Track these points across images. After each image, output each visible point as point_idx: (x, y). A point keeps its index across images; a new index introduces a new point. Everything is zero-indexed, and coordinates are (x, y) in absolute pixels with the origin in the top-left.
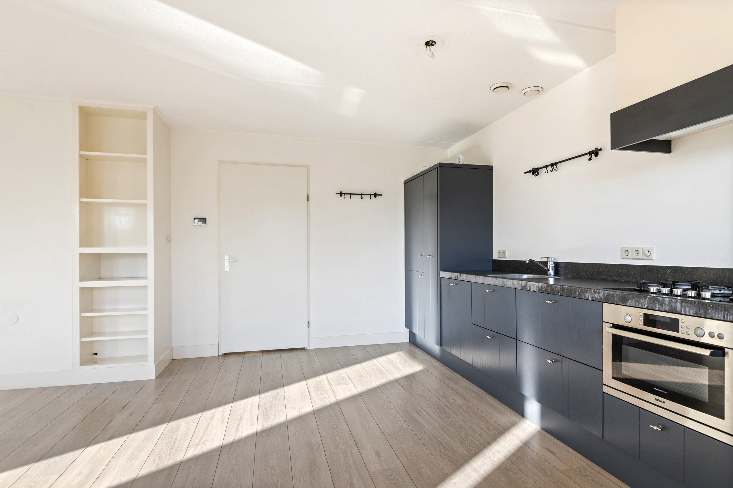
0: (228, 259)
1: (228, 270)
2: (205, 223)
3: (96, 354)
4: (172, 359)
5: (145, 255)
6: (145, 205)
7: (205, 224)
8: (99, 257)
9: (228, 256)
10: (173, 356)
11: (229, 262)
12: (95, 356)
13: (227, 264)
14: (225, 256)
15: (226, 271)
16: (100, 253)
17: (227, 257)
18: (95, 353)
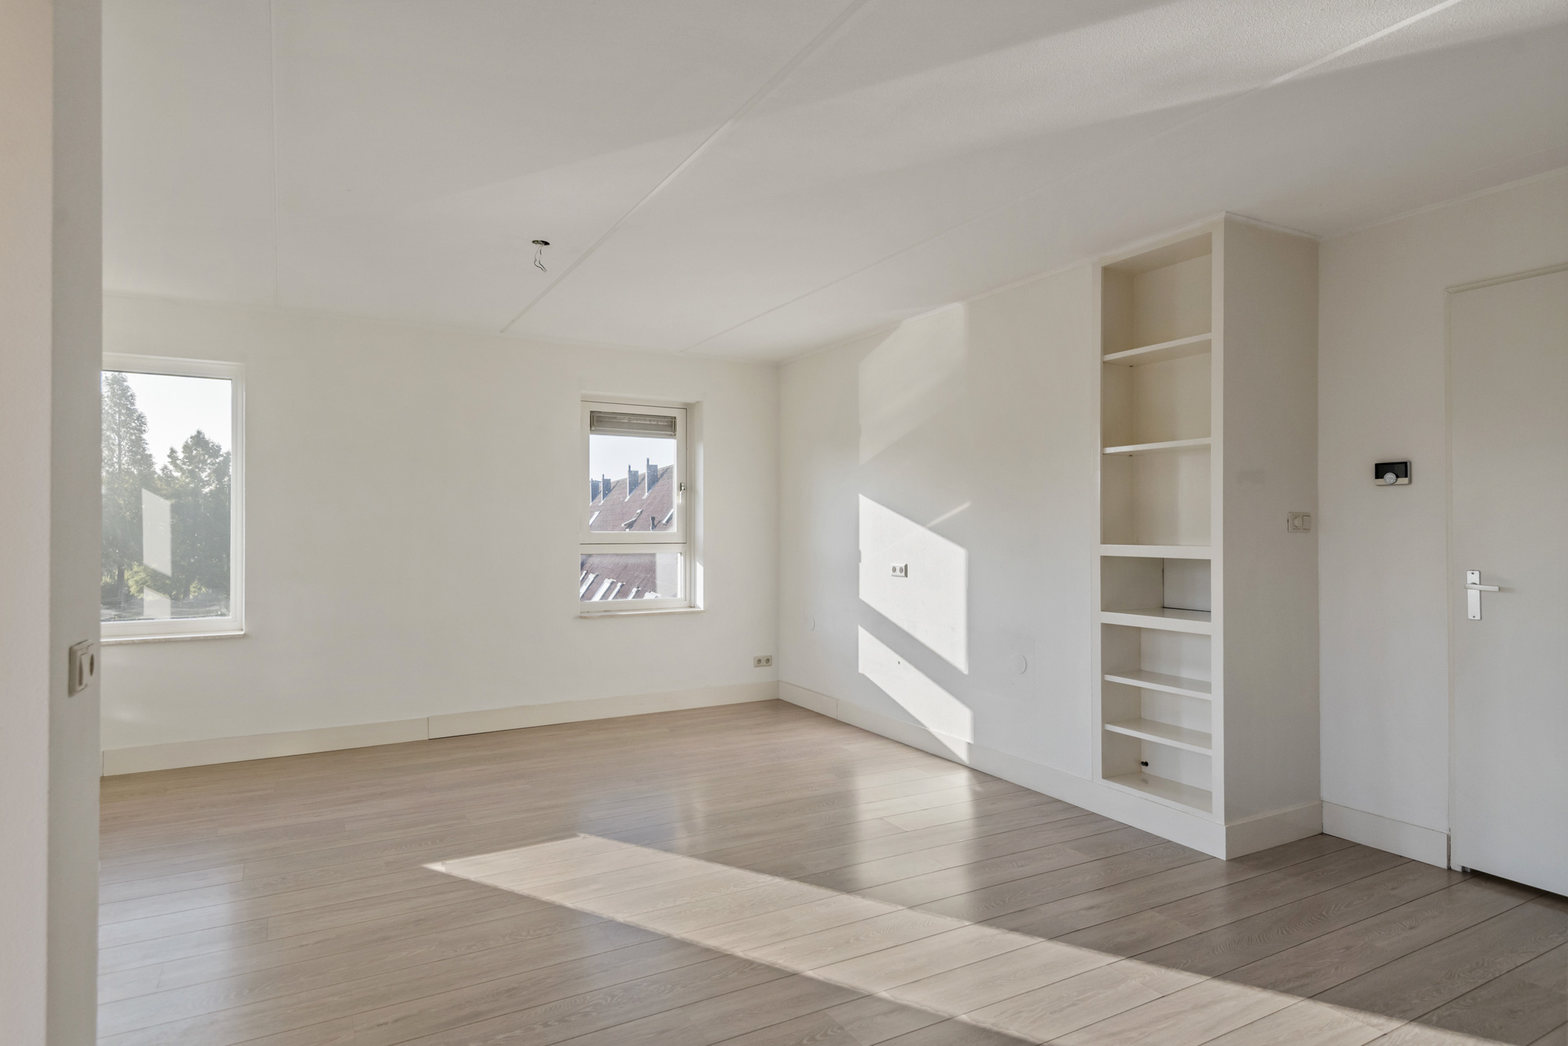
0: (1478, 582)
1: (1478, 617)
2: (1406, 476)
3: (1146, 764)
4: (1321, 832)
5: (1206, 564)
6: (1207, 448)
7: (1407, 479)
8: (1161, 565)
9: (1477, 573)
10: (1322, 823)
11: (1480, 591)
12: (1144, 767)
13: (1473, 596)
14: (1469, 573)
15: (1470, 617)
16: (1163, 559)
17: (1473, 577)
18: (1144, 761)
